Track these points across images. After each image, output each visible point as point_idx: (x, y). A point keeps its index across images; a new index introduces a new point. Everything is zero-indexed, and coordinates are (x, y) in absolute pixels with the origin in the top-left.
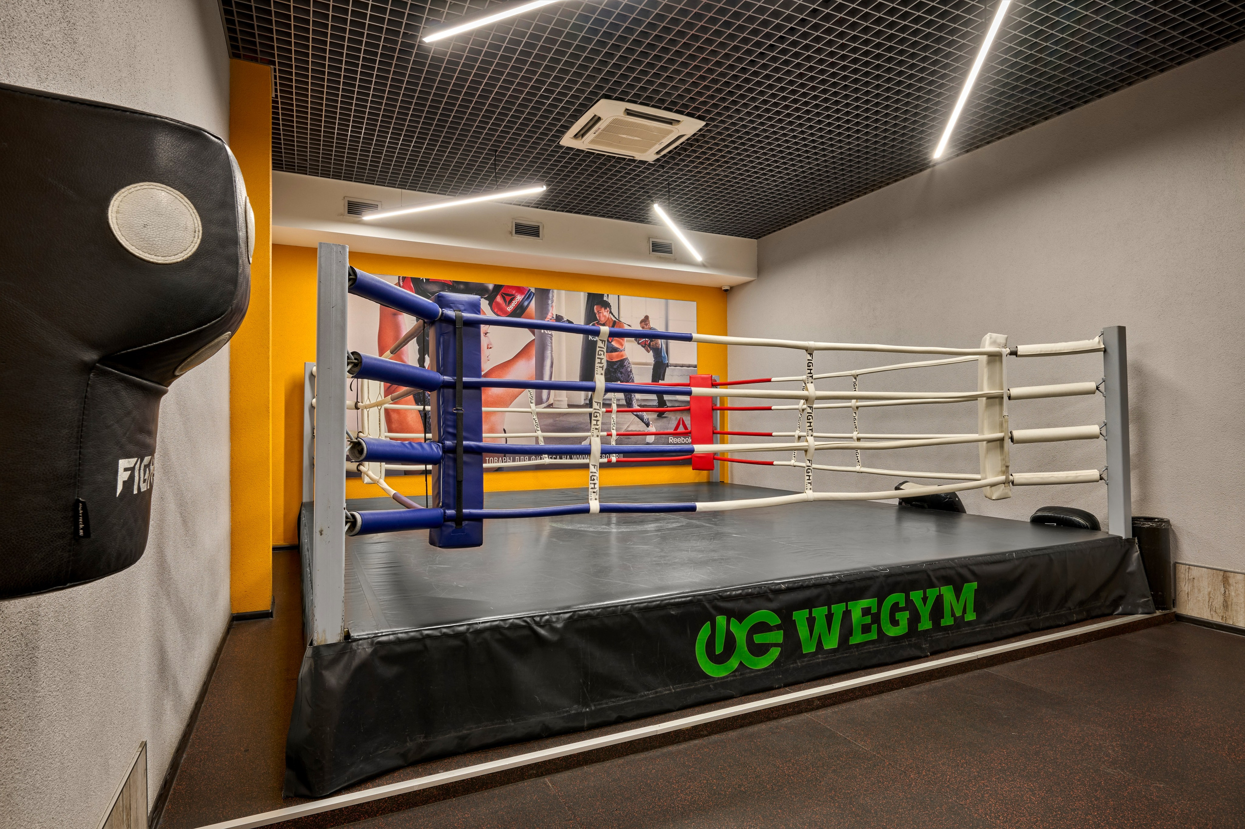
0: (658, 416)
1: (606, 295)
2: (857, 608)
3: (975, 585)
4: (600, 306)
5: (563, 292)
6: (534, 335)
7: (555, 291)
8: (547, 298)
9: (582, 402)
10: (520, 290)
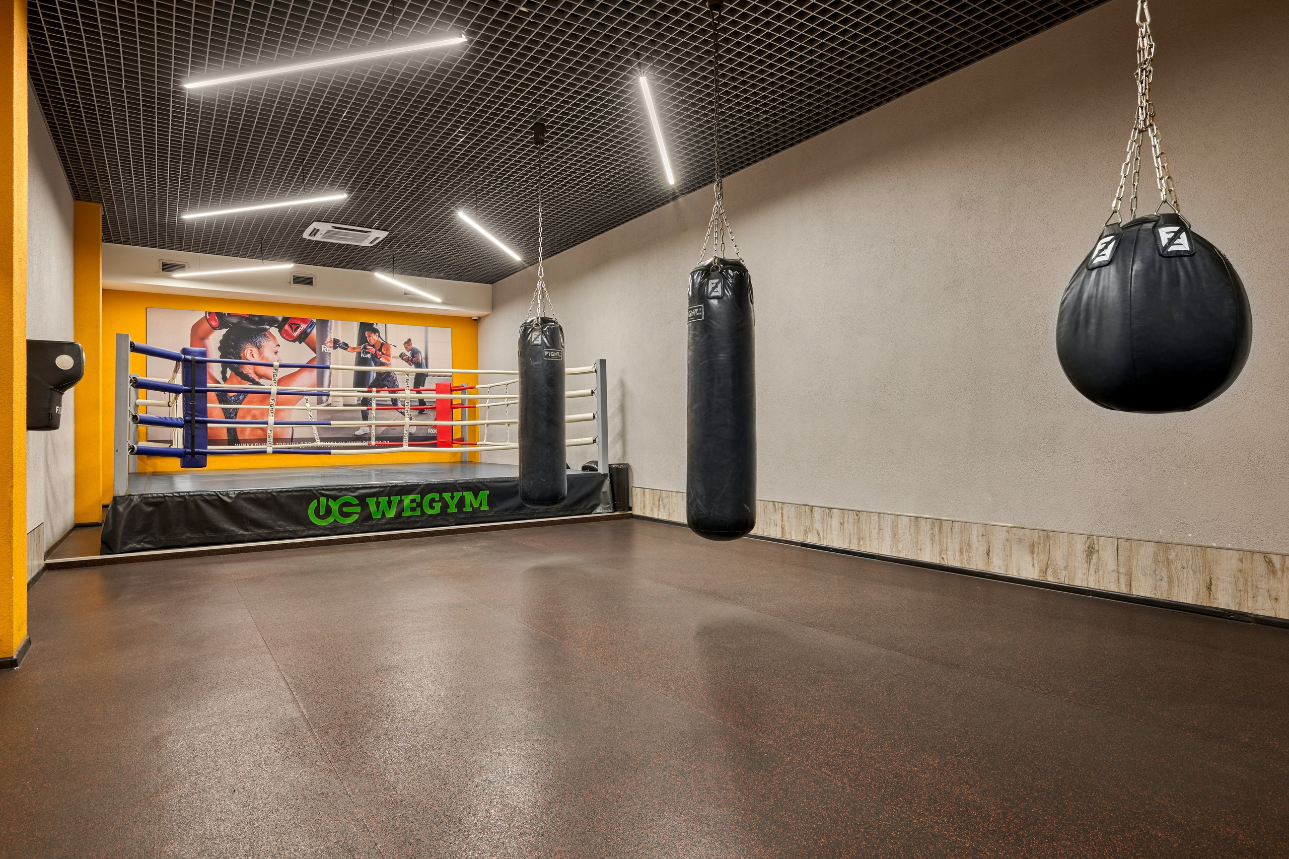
0: (419, 413)
1: (375, 324)
2: (407, 500)
3: (487, 492)
4: (370, 332)
5: (340, 322)
6: (316, 353)
7: (333, 321)
8: (327, 326)
9: (356, 403)
10: (304, 321)
